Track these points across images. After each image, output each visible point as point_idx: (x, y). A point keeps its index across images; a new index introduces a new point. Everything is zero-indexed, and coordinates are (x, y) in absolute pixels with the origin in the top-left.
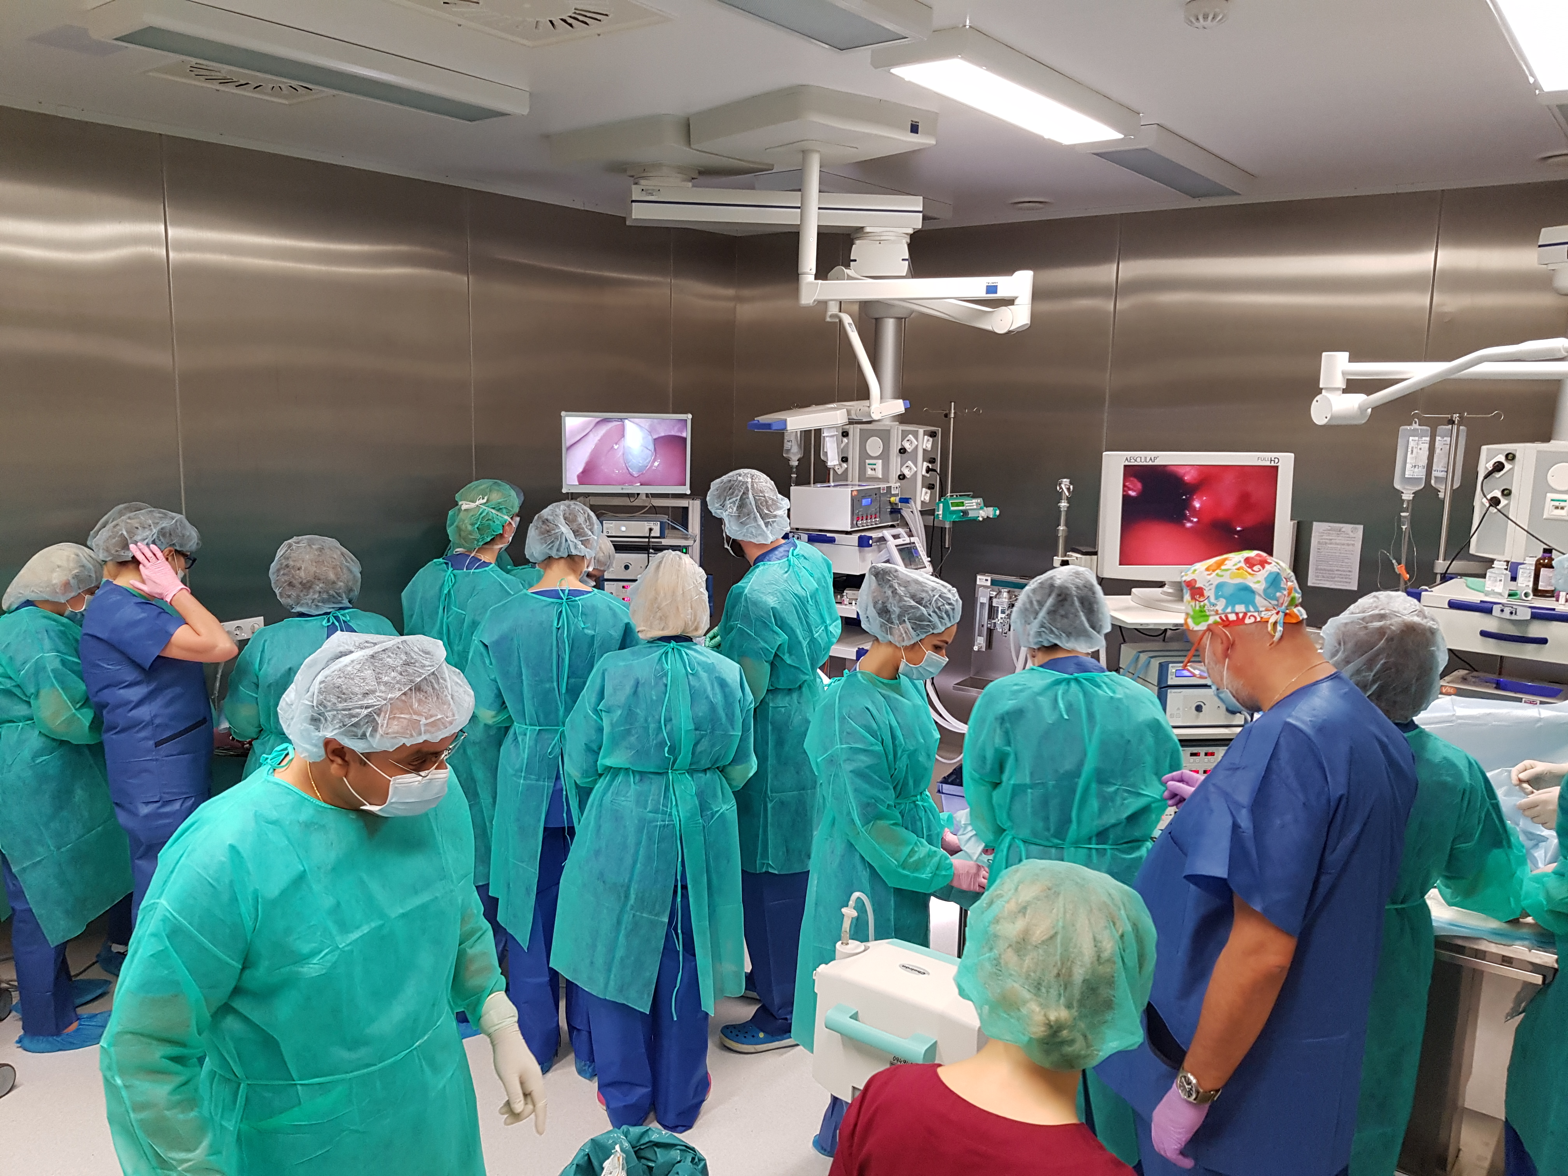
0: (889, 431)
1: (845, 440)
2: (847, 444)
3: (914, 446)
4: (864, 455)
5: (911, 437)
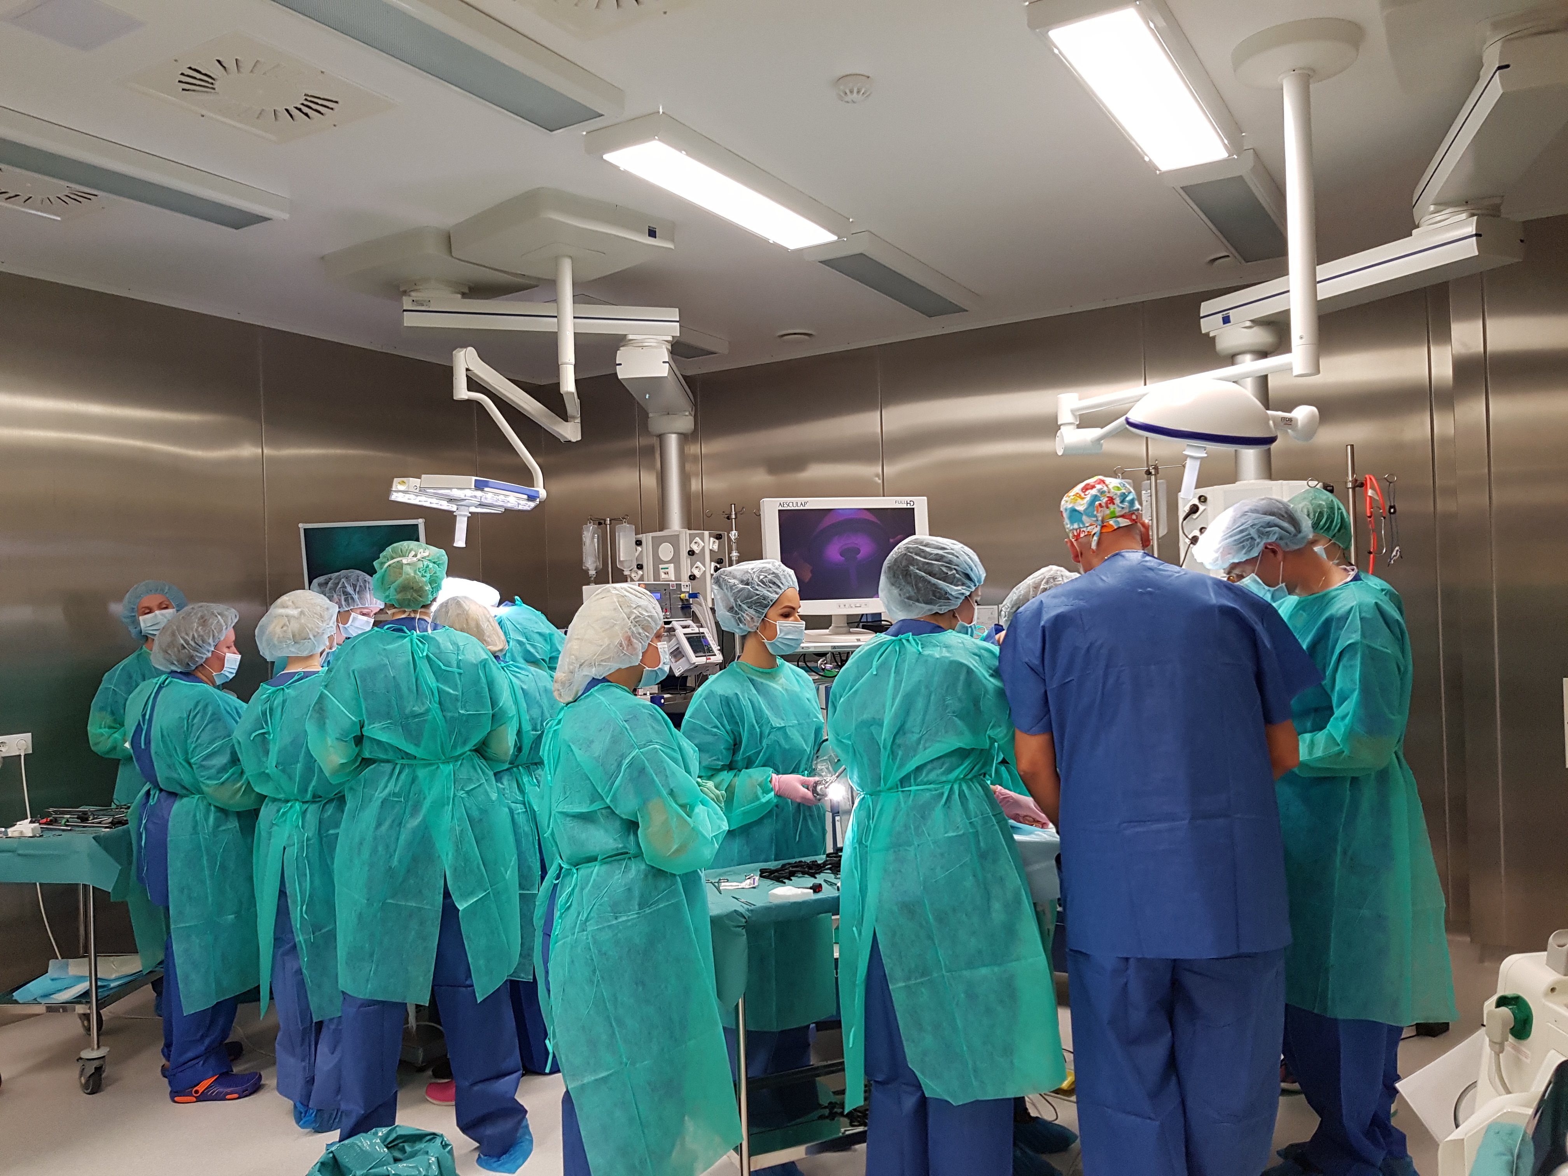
0: (678, 535)
1: (639, 548)
2: (641, 551)
3: (701, 547)
4: (657, 561)
5: (697, 539)
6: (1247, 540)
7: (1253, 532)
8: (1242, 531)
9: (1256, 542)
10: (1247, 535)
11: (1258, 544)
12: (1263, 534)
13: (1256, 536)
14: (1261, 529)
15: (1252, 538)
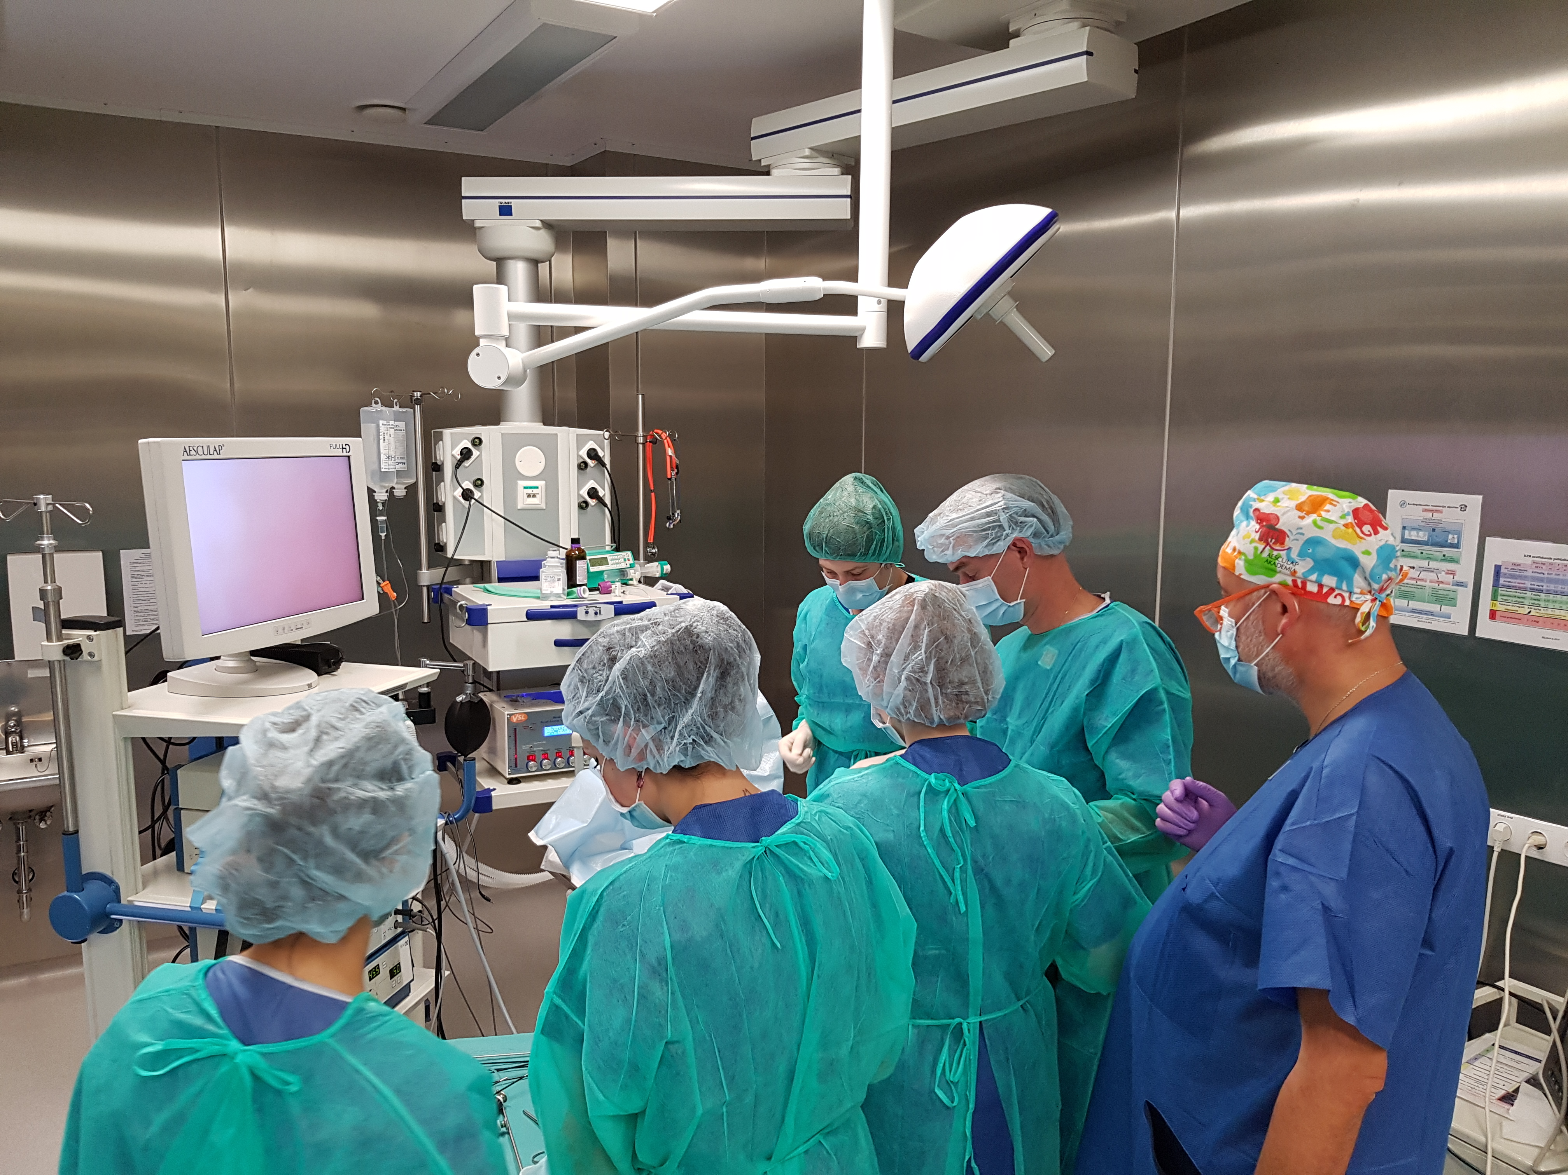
6: (994, 528)
7: (1003, 518)
8: (989, 515)
9: (1005, 533)
10: (994, 522)
11: (1007, 535)
12: (1016, 523)
13: (1006, 525)
14: (1015, 516)
15: (1000, 526)
